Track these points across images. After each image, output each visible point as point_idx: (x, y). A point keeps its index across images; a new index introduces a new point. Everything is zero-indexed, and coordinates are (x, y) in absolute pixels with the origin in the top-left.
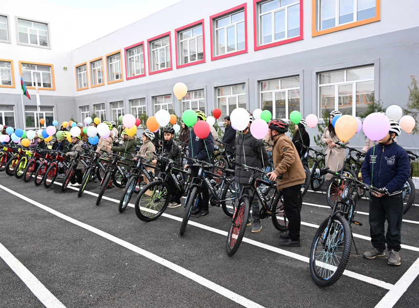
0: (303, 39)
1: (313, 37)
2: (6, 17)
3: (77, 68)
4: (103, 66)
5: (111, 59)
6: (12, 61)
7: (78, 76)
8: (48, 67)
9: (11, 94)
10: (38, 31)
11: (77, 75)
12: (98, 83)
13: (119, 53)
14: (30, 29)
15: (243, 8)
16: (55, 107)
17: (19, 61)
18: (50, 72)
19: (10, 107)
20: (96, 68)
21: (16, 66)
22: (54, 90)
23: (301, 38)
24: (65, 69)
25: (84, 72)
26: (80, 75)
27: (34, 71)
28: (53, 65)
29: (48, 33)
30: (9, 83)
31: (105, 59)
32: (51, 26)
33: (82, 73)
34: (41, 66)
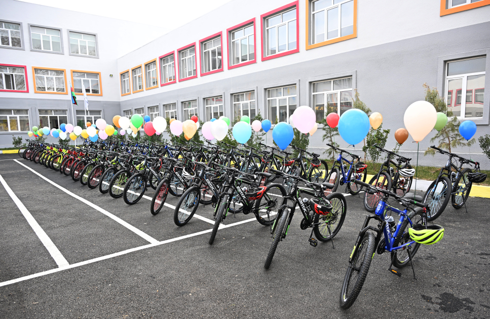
0: (299, 52)
1: (307, 50)
2: (60, 30)
3: (121, 75)
4: (142, 73)
5: (149, 66)
6: (65, 70)
7: (123, 83)
8: (96, 75)
9: (64, 100)
10: (88, 42)
11: (122, 81)
12: (138, 89)
13: (155, 61)
14: (80, 41)
15: (252, 22)
16: (102, 111)
17: (71, 70)
18: (98, 79)
19: (64, 111)
20: (137, 75)
21: (68, 74)
22: (101, 95)
23: (297, 51)
24: (111, 76)
25: (127, 79)
26: (124, 81)
27: (84, 79)
28: (100, 73)
29: (96, 43)
30: (63, 90)
31: (143, 67)
32: (99, 37)
33: (126, 79)
34: (90, 74)
